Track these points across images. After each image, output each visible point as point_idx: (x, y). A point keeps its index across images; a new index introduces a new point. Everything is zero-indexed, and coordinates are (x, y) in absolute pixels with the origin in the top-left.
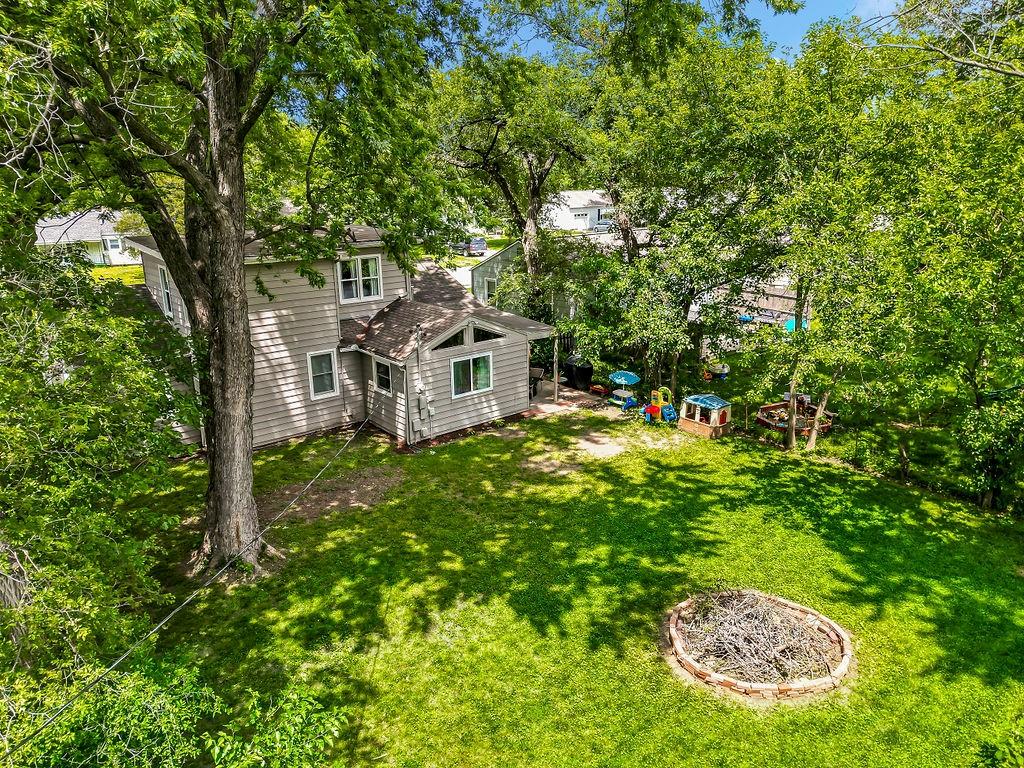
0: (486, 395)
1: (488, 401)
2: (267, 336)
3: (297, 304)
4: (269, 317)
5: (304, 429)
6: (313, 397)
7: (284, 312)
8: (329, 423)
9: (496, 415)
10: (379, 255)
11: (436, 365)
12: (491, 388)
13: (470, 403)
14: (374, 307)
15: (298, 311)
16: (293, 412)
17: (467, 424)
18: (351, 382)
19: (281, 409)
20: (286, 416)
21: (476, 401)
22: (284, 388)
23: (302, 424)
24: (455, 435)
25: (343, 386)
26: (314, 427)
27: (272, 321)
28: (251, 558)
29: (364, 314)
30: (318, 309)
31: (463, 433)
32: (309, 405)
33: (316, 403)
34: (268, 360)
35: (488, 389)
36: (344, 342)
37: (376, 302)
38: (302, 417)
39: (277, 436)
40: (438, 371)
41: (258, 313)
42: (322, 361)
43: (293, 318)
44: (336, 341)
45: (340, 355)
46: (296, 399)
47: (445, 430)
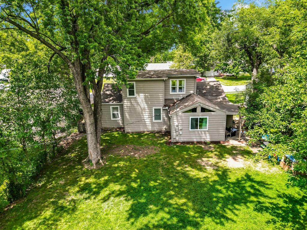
0: (205, 132)
1: (205, 134)
2: (141, 101)
3: (151, 93)
4: (142, 95)
5: (150, 130)
6: (154, 121)
7: (147, 95)
8: (158, 130)
9: (208, 140)
10: (185, 79)
11: (183, 118)
12: (207, 129)
13: (197, 133)
14: (181, 96)
15: (151, 95)
16: (147, 124)
17: (195, 140)
18: (166, 118)
19: (144, 122)
20: (145, 125)
21: (200, 133)
22: (144, 115)
23: (150, 128)
24: (188, 143)
25: (164, 119)
26: (153, 130)
27: (143, 97)
28: (94, 162)
29: (178, 98)
30: (157, 95)
31: (192, 143)
32: (153, 124)
33: (155, 123)
34: (141, 108)
35: (205, 130)
36: (165, 106)
37: (182, 94)
38: (150, 126)
39: (142, 130)
40: (184, 120)
41: (139, 94)
42: (158, 111)
43: (149, 97)
44: (163, 105)
45: (163, 110)
46: (148, 120)
47: (185, 140)
